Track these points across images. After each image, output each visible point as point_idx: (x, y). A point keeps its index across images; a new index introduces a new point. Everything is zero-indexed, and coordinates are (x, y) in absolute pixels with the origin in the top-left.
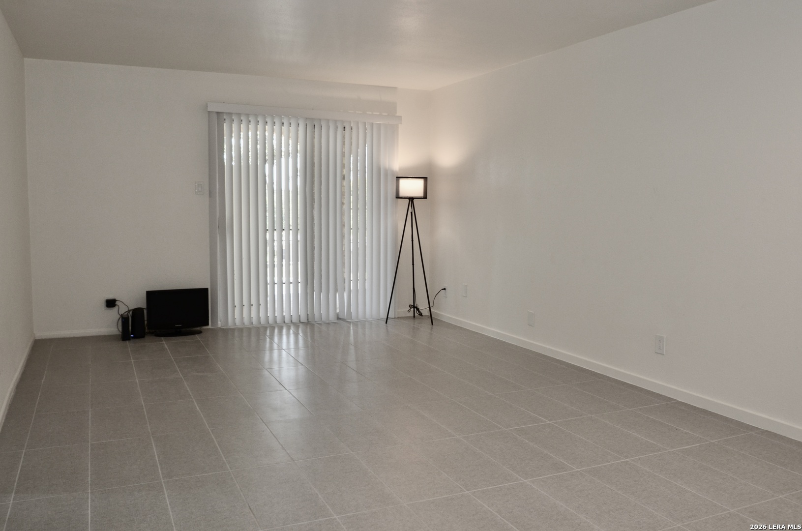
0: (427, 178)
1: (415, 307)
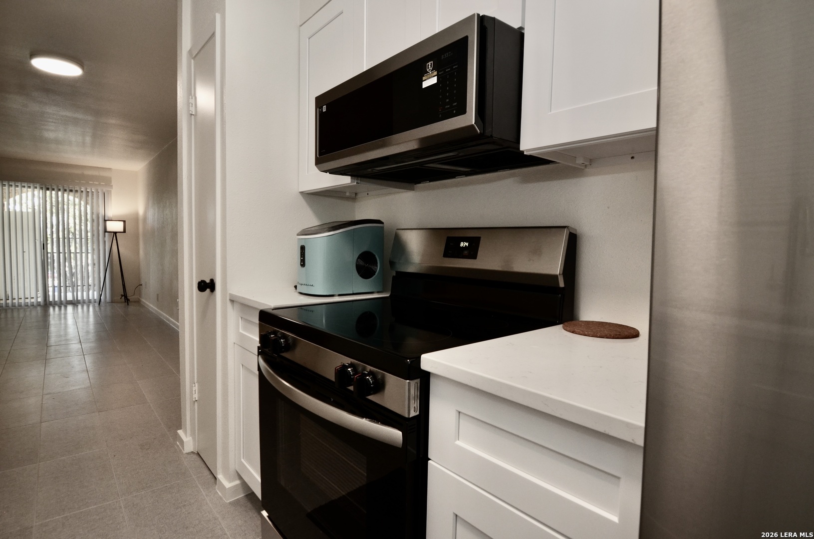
0: (125, 221)
1: (124, 295)
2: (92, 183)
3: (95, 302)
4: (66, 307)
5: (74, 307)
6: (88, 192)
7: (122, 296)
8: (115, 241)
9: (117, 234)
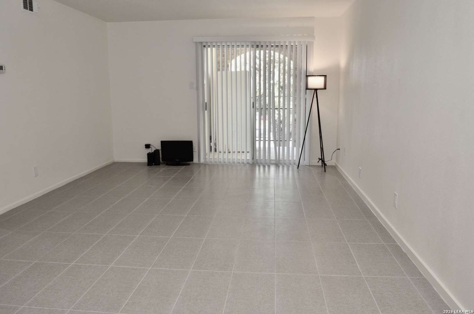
0: (326, 76)
1: (321, 159)
2: (296, 35)
3: (295, 164)
4: (269, 166)
5: (276, 168)
6: (292, 46)
7: (320, 159)
8: (315, 99)
9: (318, 91)
